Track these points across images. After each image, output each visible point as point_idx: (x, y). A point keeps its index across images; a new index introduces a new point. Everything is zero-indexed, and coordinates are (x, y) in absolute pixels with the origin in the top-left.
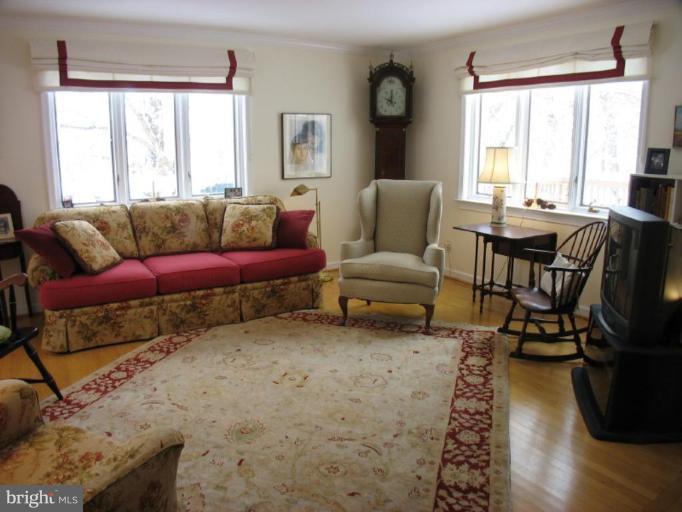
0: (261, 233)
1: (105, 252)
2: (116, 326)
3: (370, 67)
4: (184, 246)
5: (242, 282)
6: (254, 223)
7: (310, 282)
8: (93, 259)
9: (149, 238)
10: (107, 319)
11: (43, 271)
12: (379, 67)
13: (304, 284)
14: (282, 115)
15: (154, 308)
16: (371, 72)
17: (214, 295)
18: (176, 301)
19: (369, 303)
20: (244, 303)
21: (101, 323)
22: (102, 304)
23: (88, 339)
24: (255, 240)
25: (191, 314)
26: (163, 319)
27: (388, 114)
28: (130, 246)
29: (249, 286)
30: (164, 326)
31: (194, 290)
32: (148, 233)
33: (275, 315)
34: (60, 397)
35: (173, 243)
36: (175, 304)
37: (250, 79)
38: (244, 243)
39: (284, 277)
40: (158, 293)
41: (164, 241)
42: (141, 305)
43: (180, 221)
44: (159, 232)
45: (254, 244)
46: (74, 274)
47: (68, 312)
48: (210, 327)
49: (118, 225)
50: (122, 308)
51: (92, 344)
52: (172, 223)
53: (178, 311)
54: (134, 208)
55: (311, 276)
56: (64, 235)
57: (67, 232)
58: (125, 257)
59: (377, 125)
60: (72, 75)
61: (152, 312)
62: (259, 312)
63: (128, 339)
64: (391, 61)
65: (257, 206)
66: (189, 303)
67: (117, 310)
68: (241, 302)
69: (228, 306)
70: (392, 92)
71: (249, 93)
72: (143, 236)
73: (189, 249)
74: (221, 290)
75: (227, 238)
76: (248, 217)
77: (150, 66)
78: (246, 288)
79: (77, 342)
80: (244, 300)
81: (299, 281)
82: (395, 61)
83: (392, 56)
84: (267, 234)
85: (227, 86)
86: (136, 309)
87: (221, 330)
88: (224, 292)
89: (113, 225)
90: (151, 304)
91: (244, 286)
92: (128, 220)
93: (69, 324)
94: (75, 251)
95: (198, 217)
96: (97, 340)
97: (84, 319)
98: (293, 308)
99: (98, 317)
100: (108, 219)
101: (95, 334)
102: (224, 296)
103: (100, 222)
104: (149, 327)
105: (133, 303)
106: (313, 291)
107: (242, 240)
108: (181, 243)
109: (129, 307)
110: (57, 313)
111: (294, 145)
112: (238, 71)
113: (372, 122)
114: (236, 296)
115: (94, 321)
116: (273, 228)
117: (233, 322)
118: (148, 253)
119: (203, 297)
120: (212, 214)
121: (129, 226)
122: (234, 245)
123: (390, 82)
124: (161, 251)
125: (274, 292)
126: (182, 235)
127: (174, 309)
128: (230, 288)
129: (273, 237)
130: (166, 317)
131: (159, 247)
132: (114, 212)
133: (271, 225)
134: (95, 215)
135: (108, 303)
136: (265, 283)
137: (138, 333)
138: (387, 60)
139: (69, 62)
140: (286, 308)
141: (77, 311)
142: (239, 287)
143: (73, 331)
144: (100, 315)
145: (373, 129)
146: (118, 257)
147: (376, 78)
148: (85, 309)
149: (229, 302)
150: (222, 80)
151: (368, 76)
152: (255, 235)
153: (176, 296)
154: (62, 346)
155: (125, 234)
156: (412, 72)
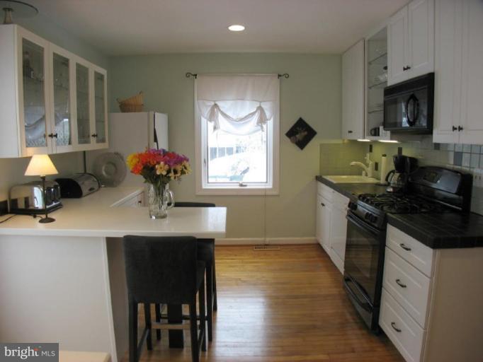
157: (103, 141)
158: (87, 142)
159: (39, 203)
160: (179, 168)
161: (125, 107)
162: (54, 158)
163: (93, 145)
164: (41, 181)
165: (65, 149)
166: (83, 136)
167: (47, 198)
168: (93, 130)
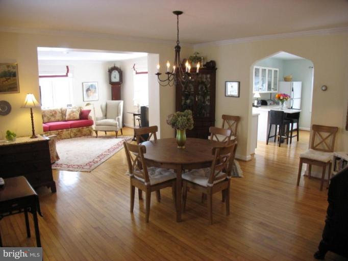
3: (109, 68)
4: (56, 120)
6: (74, 113)
9: (46, 118)
12: (111, 68)
13: (88, 129)
14: (83, 83)
19: (105, 131)
20: (71, 133)
24: (74, 118)
27: (114, 81)
29: (73, 129)
31: (59, 130)
35: (53, 119)
37: (73, 73)
38: (72, 119)
39: (82, 127)
40: (50, 131)
43: (54, 113)
44: (49, 116)
48: (63, 139)
52: (52, 114)
55: (90, 127)
62: (76, 136)
64: (115, 66)
65: (75, 109)
66: (57, 133)
69: (67, 134)
70: (115, 75)
71: (73, 77)
74: (65, 130)
75: (67, 117)
83: (115, 64)
84: (77, 116)
85: (67, 76)
87: (65, 140)
91: (71, 129)
95: (59, 112)
98: (85, 135)
107: (71, 117)
111: (87, 91)
112: (69, 71)
113: (110, 84)
114: (69, 132)
117: (69, 138)
118: (46, 122)
119: (61, 132)
120: (63, 112)
122: (69, 119)
123: (115, 72)
125: (79, 131)
126: (55, 117)
128: (68, 129)
129: (79, 117)
131: (49, 120)
133: (79, 114)
136: (77, 128)
138: (113, 66)
140: (83, 135)
145: (110, 86)
147: (111, 71)
150: (65, 74)
151: (108, 70)
152: (74, 116)
153: (54, 131)
156: (120, 69)
157: (276, 90)
158: (270, 90)
159: (256, 104)
160: (286, 98)
161: (286, 80)
162: (261, 94)
163: (272, 91)
164: (257, 99)
165: (264, 92)
166: (269, 88)
167: (258, 103)
168: (272, 87)
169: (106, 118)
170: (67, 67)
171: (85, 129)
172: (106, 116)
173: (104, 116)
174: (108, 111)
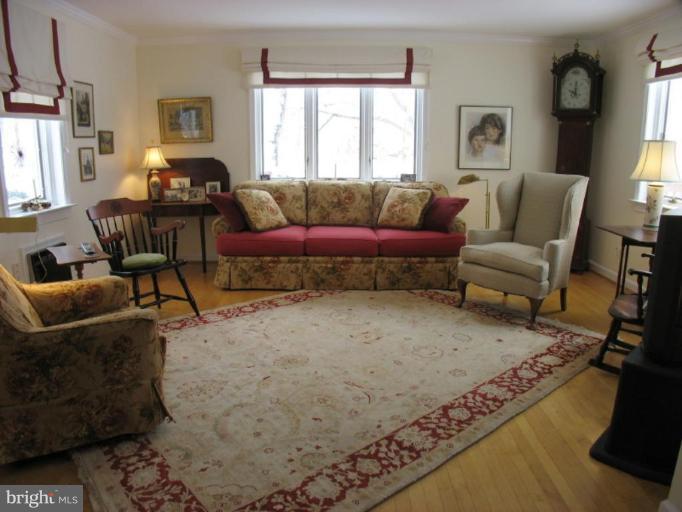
0: (409, 213)
1: (271, 217)
2: (267, 275)
3: (554, 58)
4: (346, 220)
5: (379, 255)
6: (406, 205)
7: (448, 265)
8: (259, 220)
9: (317, 210)
10: (261, 268)
11: (223, 225)
12: (564, 57)
13: (441, 265)
14: (460, 107)
15: (300, 265)
16: (554, 64)
17: (353, 262)
18: (318, 262)
20: (379, 273)
21: (256, 271)
22: (258, 256)
23: (246, 281)
24: (403, 220)
25: (331, 276)
26: (306, 276)
27: (572, 106)
28: (300, 215)
29: (386, 259)
30: (306, 282)
31: (336, 256)
32: (317, 205)
33: (408, 290)
34: (198, 315)
35: (337, 216)
36: (318, 265)
37: (428, 73)
38: (394, 222)
39: (421, 256)
40: (306, 255)
41: (328, 214)
42: (289, 262)
43: (346, 198)
44: (326, 206)
45: (402, 224)
46: (242, 231)
47: (233, 258)
48: (347, 289)
49: (294, 197)
50: (274, 262)
51: (248, 286)
52: (339, 200)
53: (319, 271)
54: (311, 184)
55: (449, 259)
56: (240, 200)
57: (243, 197)
58: (292, 223)
59: (560, 119)
60: (273, 75)
61: (297, 269)
62: (394, 285)
63: (277, 287)
64: (576, 51)
65: (413, 191)
66: (330, 266)
67: (270, 262)
68: (376, 273)
69: (365, 274)
70: (576, 83)
71: (427, 86)
72: (313, 207)
73: (350, 223)
74: (359, 259)
75: (384, 215)
76: (403, 199)
77: (336, 65)
78: (382, 261)
79: (237, 283)
80: (380, 271)
81: (437, 262)
82: (580, 50)
83: (577, 45)
84: (415, 215)
85: (406, 81)
86: (284, 265)
87: (354, 294)
88: (362, 262)
89: (289, 197)
90: (298, 262)
91: (381, 258)
92: (304, 194)
93: (232, 268)
94: (246, 213)
95: (363, 196)
96: (253, 284)
97: (244, 265)
98: (428, 286)
99: (254, 266)
100: (287, 192)
101: (250, 279)
102: (362, 265)
103: (279, 194)
104: (293, 281)
105: (282, 258)
106: (449, 273)
107: (393, 218)
108: (344, 218)
109: (280, 262)
110: (225, 258)
111: (472, 136)
112: (414, 67)
113: (554, 115)
114: (373, 266)
115: (251, 268)
116: (423, 211)
117: (368, 289)
118: (314, 222)
119: (343, 263)
120: (377, 195)
121: (304, 200)
122: (386, 223)
123: (576, 73)
124: (325, 222)
125: (409, 269)
126: (345, 210)
127: (316, 269)
128: (367, 259)
129: (420, 220)
130: (309, 275)
131: (324, 218)
132: (293, 186)
133: (420, 209)
134: (276, 187)
135: (263, 256)
136: (401, 259)
137: (285, 283)
138: (571, 50)
139: (269, 65)
140: (421, 285)
141: (240, 259)
142: (376, 259)
143: (234, 274)
144: (256, 264)
145: (557, 123)
146: (285, 221)
147: (561, 69)
148: (246, 258)
149: (365, 271)
150: (401, 75)
151: (551, 67)
152: (404, 216)
153: (319, 259)
154: (225, 284)
155: (298, 205)
156: (598, 62)
169: (512, 240)
170: (410, 52)
171: (432, 266)
172: (513, 228)
173: (503, 228)
174: (523, 210)
